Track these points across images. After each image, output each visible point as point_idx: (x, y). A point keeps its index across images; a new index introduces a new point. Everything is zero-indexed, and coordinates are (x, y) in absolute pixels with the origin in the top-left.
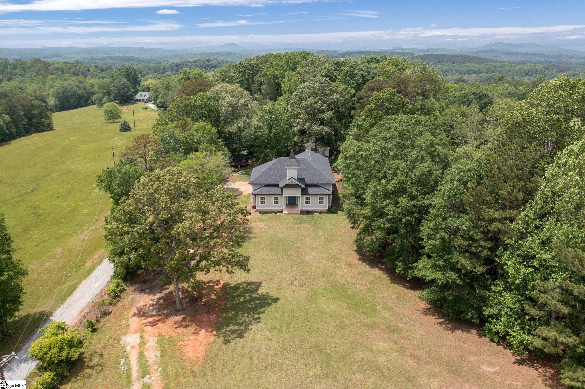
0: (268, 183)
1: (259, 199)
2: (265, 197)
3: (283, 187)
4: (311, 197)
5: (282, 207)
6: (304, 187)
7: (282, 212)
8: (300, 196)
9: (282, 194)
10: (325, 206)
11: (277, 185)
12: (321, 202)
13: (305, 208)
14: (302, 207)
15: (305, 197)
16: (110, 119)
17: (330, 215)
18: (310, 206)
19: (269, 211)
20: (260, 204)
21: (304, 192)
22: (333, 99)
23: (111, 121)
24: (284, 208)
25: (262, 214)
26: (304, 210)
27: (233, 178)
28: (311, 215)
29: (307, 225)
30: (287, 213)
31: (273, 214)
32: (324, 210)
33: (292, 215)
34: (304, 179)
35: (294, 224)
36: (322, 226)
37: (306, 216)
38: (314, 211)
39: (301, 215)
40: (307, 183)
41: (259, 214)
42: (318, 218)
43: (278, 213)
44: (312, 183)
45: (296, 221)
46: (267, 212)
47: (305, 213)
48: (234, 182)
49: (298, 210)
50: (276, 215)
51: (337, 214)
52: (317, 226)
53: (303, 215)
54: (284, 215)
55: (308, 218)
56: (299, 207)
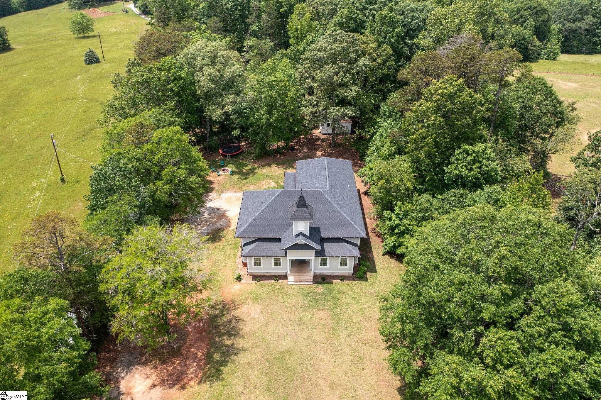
0: (265, 236)
1: (251, 262)
2: (261, 258)
3: (288, 249)
4: (328, 258)
5: (286, 269)
6: (318, 248)
7: (285, 277)
8: (313, 258)
9: (286, 256)
10: (348, 270)
11: (279, 240)
12: (344, 264)
13: (318, 272)
14: (315, 270)
15: (320, 258)
16: (80, 33)
17: (356, 282)
18: (327, 269)
19: (268, 274)
20: (253, 266)
21: (320, 254)
22: (360, 67)
23: (81, 35)
24: (289, 272)
25: (256, 282)
26: (317, 274)
27: (219, 182)
28: (329, 286)
29: (322, 313)
30: (293, 280)
31: (273, 281)
32: (347, 275)
33: (301, 286)
34: (319, 229)
35: (303, 311)
36: (345, 316)
37: (321, 286)
38: (333, 275)
39: (314, 286)
40: (323, 236)
41: (253, 280)
42: (339, 293)
43: (280, 281)
44: (331, 236)
45: (306, 303)
46: (264, 276)
47: (320, 280)
48: (221, 192)
49: (310, 276)
50: (276, 283)
51: (367, 280)
52: (337, 314)
53: (317, 285)
54: (289, 283)
55: (324, 293)
56: (311, 270)
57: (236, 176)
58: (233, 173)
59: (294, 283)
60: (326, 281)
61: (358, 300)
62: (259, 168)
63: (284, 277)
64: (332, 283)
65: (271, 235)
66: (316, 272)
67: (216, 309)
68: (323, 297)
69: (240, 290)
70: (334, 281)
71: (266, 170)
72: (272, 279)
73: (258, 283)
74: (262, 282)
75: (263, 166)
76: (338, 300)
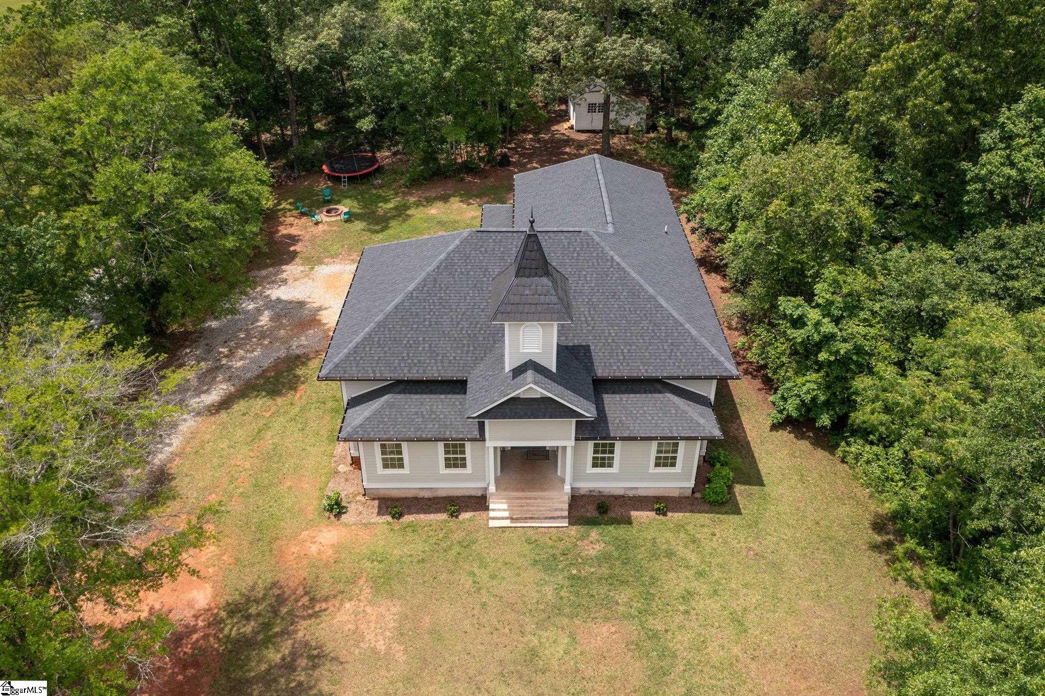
0: (414, 374)
1: (373, 456)
2: (404, 445)
3: (488, 414)
4: (618, 444)
5: (483, 478)
6: (588, 411)
8: (570, 443)
9: (482, 438)
10: (680, 478)
11: (458, 386)
12: (666, 461)
13: (585, 486)
14: (575, 478)
15: (590, 444)
17: (704, 518)
18: (614, 478)
19: (427, 495)
20: (380, 470)
21: (592, 430)
24: (492, 488)
25: (389, 518)
26: (582, 492)
27: (313, 239)
28: (619, 531)
29: (604, 630)
30: (506, 514)
31: (443, 516)
32: (676, 494)
33: (530, 532)
34: (587, 349)
35: (540, 625)
36: (680, 641)
37: (594, 533)
38: (631, 493)
39: (574, 531)
40: (601, 372)
41: (379, 514)
42: (654, 555)
43: (465, 516)
44: (624, 372)
45: (549, 592)
46: (416, 498)
47: (592, 512)
48: (314, 261)
49: (559, 499)
50: (453, 524)
51: (737, 511)
52: (654, 636)
53: (582, 529)
54: (492, 524)
55: (606, 558)
56: (563, 481)
57: (359, 225)
58: (351, 217)
59: (507, 523)
60: (611, 514)
61: (717, 582)
62: (418, 204)
63: (479, 502)
64: (629, 522)
65: (434, 372)
66: (578, 485)
67: (248, 618)
68: (605, 570)
69: (338, 548)
70: (634, 514)
71: (435, 210)
72: (438, 511)
73: (397, 525)
74: (408, 519)
75: (430, 201)
76: (654, 580)
